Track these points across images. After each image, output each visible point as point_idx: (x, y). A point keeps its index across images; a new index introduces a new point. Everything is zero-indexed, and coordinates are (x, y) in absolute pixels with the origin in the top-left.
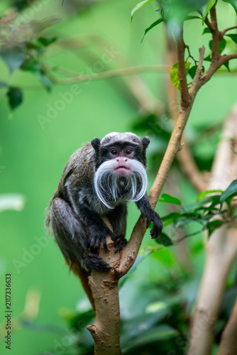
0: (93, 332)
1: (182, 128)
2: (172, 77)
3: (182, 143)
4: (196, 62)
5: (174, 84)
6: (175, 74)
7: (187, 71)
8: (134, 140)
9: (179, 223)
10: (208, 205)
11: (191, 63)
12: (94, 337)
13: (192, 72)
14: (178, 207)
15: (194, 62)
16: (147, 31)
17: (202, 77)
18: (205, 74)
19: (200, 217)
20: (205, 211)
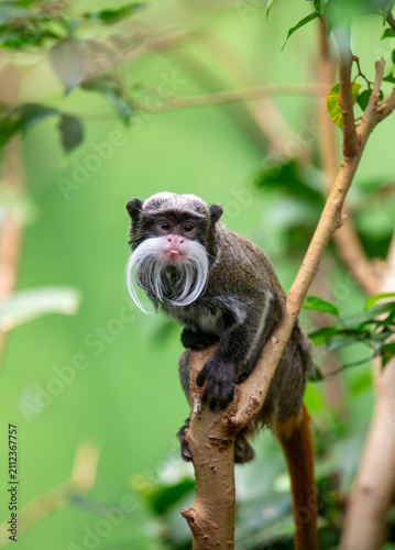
0: (190, 519)
1: (344, 192)
2: (330, 107)
3: (344, 216)
4: (369, 83)
5: (334, 118)
6: (334, 103)
7: (354, 98)
8: (198, 209)
9: (334, 345)
10: (384, 316)
11: (361, 86)
12: (193, 529)
13: (363, 100)
14: (333, 318)
15: (366, 84)
16: (291, 32)
17: (379, 109)
18: (383, 105)
19: (368, 335)
20: (378, 326)
